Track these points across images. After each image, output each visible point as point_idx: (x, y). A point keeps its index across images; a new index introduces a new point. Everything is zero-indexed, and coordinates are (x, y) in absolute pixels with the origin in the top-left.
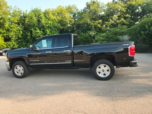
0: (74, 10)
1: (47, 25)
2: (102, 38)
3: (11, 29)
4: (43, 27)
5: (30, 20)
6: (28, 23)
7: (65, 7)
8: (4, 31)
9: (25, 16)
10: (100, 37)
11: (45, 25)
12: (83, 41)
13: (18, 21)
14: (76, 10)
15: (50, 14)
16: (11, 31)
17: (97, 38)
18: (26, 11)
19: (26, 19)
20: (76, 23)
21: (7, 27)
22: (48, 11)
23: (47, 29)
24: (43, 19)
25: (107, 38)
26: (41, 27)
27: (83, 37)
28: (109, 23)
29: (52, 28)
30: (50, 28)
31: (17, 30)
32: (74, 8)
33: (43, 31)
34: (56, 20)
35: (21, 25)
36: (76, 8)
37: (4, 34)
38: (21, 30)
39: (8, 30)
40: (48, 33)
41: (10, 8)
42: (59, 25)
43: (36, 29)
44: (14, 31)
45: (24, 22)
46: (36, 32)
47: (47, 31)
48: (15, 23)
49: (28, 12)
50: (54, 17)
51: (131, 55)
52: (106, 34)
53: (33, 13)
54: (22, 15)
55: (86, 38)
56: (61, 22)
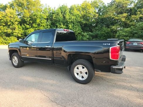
0: (99, 4)
1: (70, 21)
2: (124, 34)
3: (41, 24)
4: (67, 22)
5: (57, 16)
6: (55, 18)
7: (90, 2)
8: (36, 26)
9: (53, 12)
10: (123, 32)
11: (68, 21)
12: (104, 36)
13: (47, 17)
14: (102, 4)
15: (75, 9)
16: (41, 26)
17: (119, 33)
18: (55, 8)
19: (54, 15)
20: (100, 18)
21: (38, 22)
22: (73, 7)
23: (70, 24)
24: (67, 15)
25: (131, 34)
26: (65, 22)
27: (104, 32)
28: (136, 16)
29: (75, 23)
30: (73, 23)
31: (46, 25)
32: (100, 2)
33: (67, 26)
34: (79, 15)
35: (49, 21)
36: (102, 2)
37: (36, 28)
38: (49, 25)
39: (39, 25)
40: (70, 28)
41: (42, 6)
42: (82, 20)
43: (60, 24)
44: (43, 26)
45: (52, 18)
46: (61, 26)
47: (69, 26)
48: (45, 19)
49: (56, 9)
50: (78, 13)
51: (112, 58)
52: (131, 29)
53: (59, 9)
54: (51, 12)
55: (108, 33)
56: (84, 17)
